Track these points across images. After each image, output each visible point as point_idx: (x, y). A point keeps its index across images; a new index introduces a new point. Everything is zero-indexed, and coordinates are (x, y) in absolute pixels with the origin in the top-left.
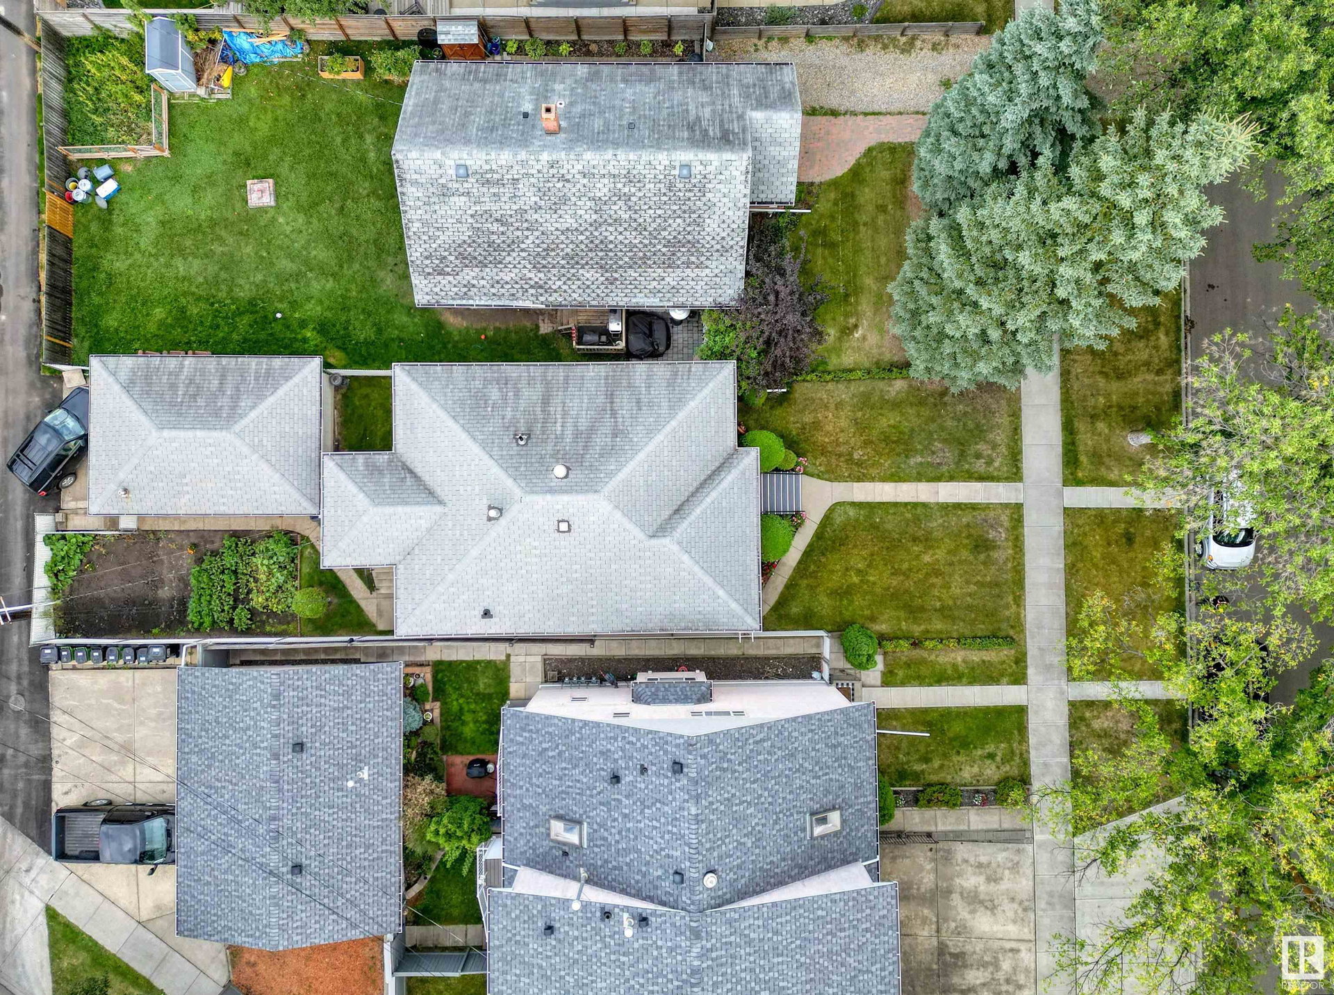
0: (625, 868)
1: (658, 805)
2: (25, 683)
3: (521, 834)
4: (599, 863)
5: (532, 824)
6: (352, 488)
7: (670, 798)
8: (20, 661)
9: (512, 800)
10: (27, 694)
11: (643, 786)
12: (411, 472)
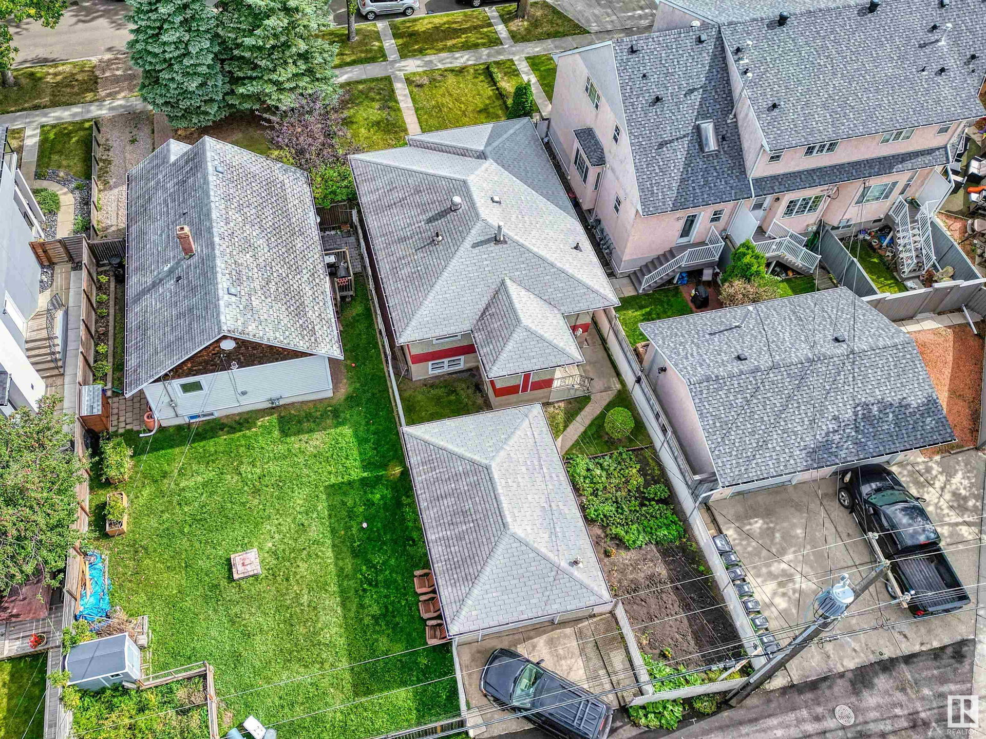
0: (713, 84)
1: (663, 62)
2: (820, 710)
3: (726, 183)
4: (718, 107)
5: (715, 174)
6: (510, 345)
7: (656, 53)
8: (800, 721)
9: (706, 196)
10: (830, 706)
11: (656, 76)
12: (484, 312)
